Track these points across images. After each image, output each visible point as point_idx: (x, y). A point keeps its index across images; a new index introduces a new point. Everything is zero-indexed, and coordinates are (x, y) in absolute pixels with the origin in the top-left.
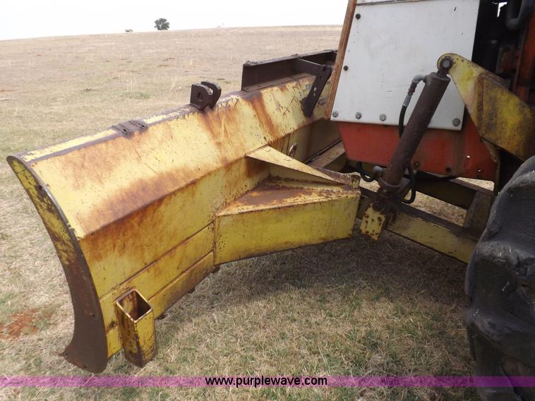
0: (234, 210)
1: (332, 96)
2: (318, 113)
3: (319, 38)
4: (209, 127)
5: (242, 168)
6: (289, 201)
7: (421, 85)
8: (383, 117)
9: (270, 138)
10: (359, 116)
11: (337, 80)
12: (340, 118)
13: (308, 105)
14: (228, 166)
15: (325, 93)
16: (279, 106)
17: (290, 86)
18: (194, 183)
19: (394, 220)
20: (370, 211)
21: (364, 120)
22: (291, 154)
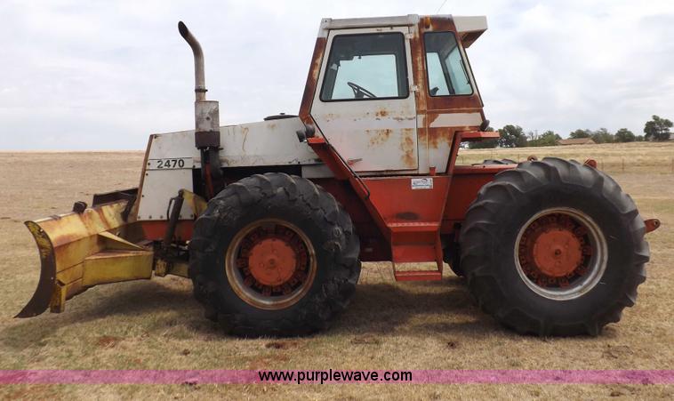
0: (93, 257)
1: (137, 209)
2: (130, 220)
3: (124, 169)
4: (82, 220)
5: (95, 240)
6: (118, 255)
7: (173, 201)
8: (162, 217)
9: (107, 229)
10: (150, 217)
11: (139, 202)
12: (142, 219)
13: (125, 215)
14: (91, 237)
15: (133, 210)
16: (110, 215)
17: (115, 205)
18: (79, 240)
19: (173, 267)
20: (159, 262)
21: (153, 219)
22: (118, 236)
